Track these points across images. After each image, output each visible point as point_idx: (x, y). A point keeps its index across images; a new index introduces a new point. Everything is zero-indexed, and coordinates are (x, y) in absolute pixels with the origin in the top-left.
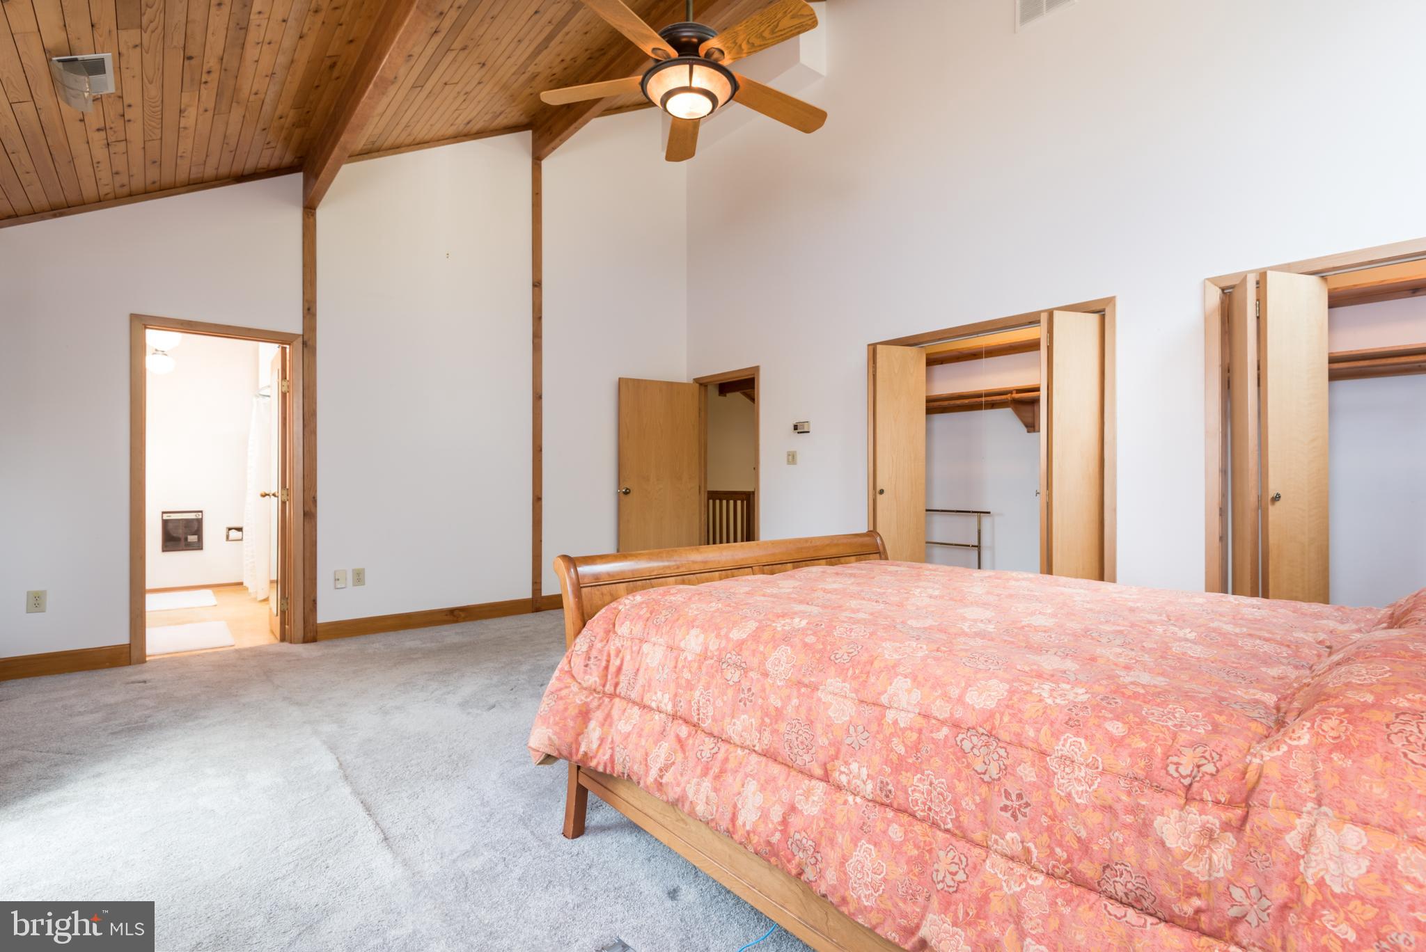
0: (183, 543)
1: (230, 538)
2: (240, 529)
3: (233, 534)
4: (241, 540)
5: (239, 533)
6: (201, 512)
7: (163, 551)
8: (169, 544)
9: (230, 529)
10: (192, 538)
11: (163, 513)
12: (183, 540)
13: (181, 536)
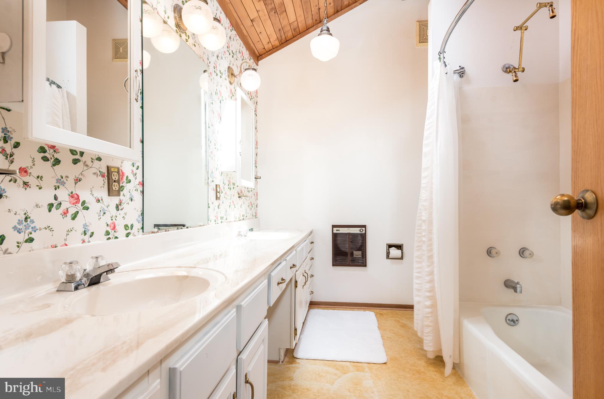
0: (349, 258)
1: (391, 256)
2: (399, 247)
3: (394, 252)
4: (402, 258)
5: (399, 252)
6: (365, 226)
7: (333, 265)
8: (338, 258)
9: (390, 246)
10: (357, 254)
11: (334, 226)
12: (349, 255)
13: (348, 251)
